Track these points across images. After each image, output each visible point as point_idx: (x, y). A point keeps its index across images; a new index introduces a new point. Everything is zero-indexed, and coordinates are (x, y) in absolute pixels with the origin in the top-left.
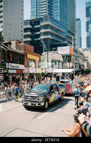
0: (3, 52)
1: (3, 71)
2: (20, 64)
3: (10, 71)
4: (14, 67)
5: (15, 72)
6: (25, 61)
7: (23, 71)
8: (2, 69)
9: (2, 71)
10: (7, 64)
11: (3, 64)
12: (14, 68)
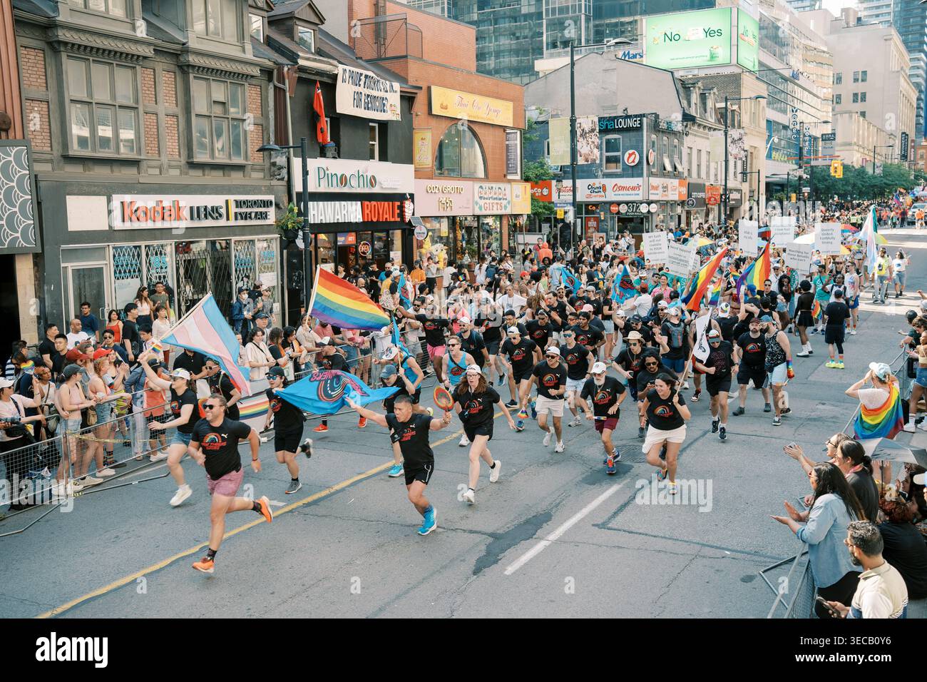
0: (270, 80)
1: (272, 212)
2: (384, 157)
3: (320, 213)
4: (343, 180)
5: (353, 212)
6: (417, 137)
7: (408, 206)
8: (267, 204)
9: (263, 216)
10: (297, 163)
11: (274, 164)
12: (346, 190)
